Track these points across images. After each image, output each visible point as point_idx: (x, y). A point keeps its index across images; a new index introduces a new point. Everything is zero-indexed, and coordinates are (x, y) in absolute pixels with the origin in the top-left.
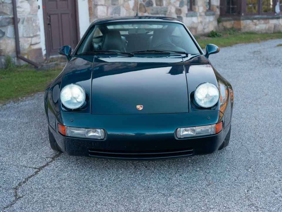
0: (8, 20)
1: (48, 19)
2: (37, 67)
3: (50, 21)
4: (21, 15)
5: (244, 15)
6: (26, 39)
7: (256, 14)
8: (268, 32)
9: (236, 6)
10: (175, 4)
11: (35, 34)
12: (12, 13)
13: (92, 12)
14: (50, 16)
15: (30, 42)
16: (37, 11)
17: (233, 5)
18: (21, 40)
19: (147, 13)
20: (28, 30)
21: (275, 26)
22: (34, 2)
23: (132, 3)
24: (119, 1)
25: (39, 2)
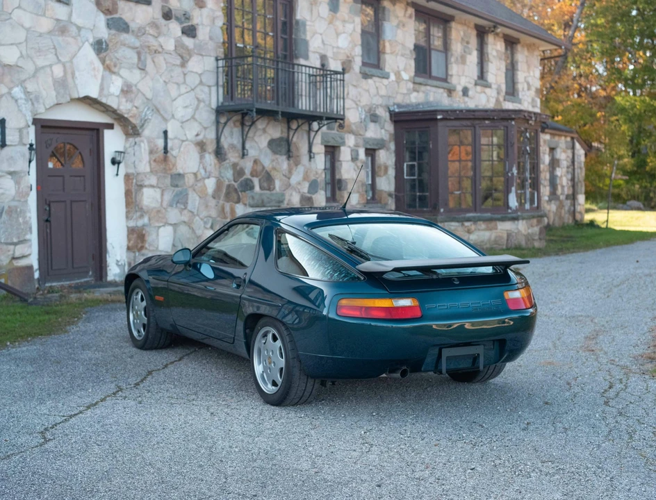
1: (46, 210)
2: (26, 301)
3: (50, 215)
5: (444, 212)
6: (5, 246)
7: (468, 211)
8: (495, 246)
9: (427, 194)
10: (299, 187)
11: (21, 239)
13: (132, 198)
14: (49, 205)
15: (11, 252)
16: (28, 195)
17: (422, 189)
19: (241, 203)
20: (9, 230)
21: (509, 235)
22: (22, 177)
23: (210, 184)
24: (186, 179)
25: (32, 179)
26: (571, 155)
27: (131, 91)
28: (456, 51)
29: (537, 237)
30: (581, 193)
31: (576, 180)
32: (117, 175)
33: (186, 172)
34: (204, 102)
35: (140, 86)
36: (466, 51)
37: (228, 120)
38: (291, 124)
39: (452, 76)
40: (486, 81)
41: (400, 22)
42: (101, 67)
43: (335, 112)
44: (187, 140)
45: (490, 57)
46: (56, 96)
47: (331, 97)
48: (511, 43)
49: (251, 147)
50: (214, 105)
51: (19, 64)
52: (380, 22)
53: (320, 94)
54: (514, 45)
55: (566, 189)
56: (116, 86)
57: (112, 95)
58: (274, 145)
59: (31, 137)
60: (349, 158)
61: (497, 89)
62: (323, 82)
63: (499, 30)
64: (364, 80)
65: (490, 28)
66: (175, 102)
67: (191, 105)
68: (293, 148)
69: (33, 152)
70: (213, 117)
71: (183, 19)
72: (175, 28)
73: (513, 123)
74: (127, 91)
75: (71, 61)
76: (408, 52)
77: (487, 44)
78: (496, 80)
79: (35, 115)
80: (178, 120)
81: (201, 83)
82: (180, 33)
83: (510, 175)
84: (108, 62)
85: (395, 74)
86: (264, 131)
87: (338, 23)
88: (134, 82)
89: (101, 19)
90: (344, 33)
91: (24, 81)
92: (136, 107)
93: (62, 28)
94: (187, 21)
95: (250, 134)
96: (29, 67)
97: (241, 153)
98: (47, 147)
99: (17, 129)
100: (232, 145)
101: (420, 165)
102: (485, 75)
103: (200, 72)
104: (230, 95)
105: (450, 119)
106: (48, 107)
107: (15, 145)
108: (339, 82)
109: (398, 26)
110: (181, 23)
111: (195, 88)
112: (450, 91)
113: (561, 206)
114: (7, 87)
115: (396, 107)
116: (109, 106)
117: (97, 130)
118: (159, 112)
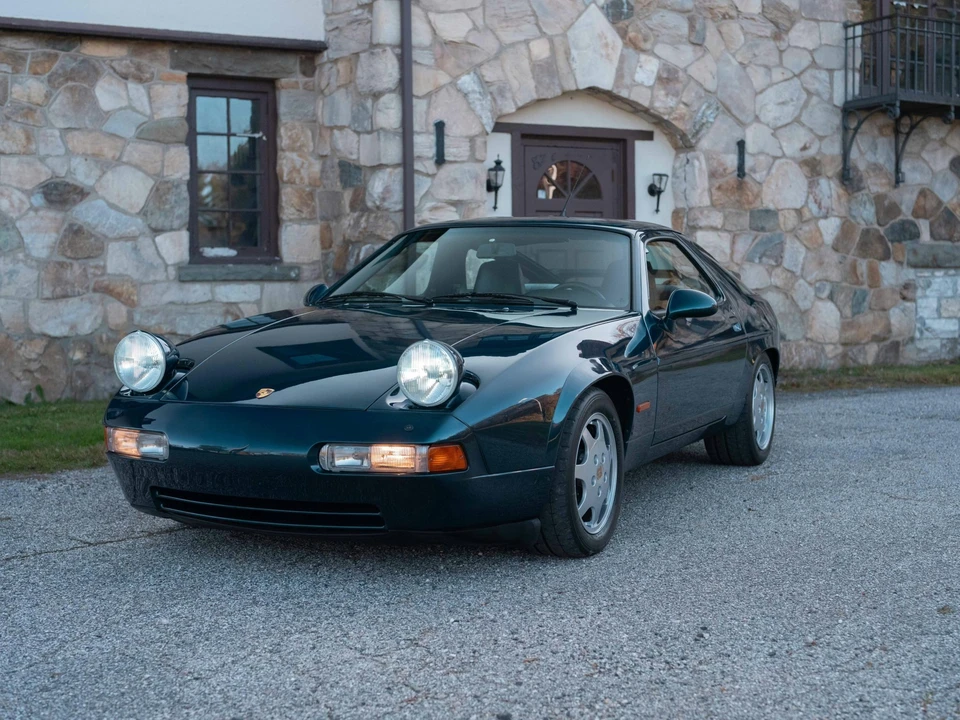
19: (892, 260)
22: (473, 209)
23: (830, 228)
24: (781, 219)
27: (677, 80)
32: (657, 211)
33: (780, 208)
34: (818, 94)
35: (692, 71)
37: (860, 124)
42: (619, 43)
44: (784, 155)
46: (536, 87)
49: (914, 169)
50: (839, 100)
51: (470, 40)
56: (646, 71)
57: (642, 85)
58: (959, 164)
59: (501, 148)
66: (760, 97)
67: (792, 100)
69: (502, 173)
70: (837, 120)
74: (668, 80)
75: (564, 35)
79: (499, 116)
80: (768, 125)
81: (814, 64)
84: (632, 34)
86: (943, 142)
88: (682, 65)
91: (480, 65)
92: (685, 104)
96: (489, 44)
97: (893, 179)
98: (535, 168)
99: (466, 137)
100: (875, 164)
103: (811, 48)
106: (520, 104)
107: (463, 162)
111: (801, 73)
114: (451, 76)
116: (634, 102)
117: (624, 141)
118: (729, 111)
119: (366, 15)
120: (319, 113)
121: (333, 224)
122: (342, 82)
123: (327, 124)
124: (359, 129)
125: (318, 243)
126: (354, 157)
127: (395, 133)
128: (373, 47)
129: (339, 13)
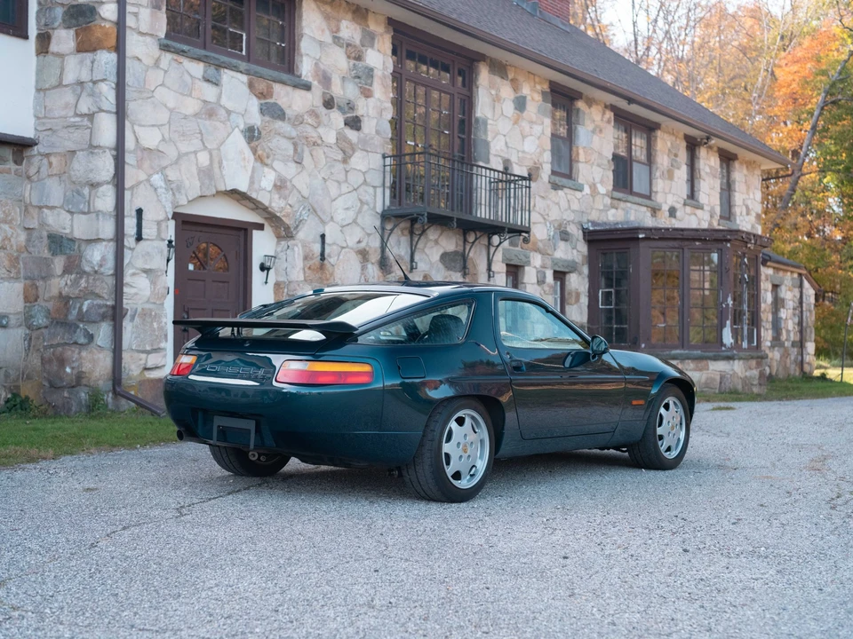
0: (103, 310)
1: (184, 317)
2: (158, 415)
4: (130, 302)
5: (645, 347)
6: (136, 354)
7: (676, 348)
8: (705, 389)
9: (626, 326)
11: (155, 347)
12: (113, 296)
14: (188, 313)
15: (143, 362)
16: (165, 298)
17: (619, 321)
18: (126, 357)
20: (142, 336)
21: (722, 377)
22: (159, 276)
25: (170, 280)
26: (798, 295)
27: (286, 187)
28: (662, 164)
29: (756, 382)
30: (811, 341)
31: (804, 324)
32: (266, 283)
34: (368, 204)
35: (294, 182)
36: (674, 165)
37: (395, 226)
38: (467, 236)
39: (656, 192)
40: (697, 201)
41: (597, 126)
42: (252, 157)
43: (519, 223)
44: (347, 247)
45: (702, 173)
46: (201, 187)
47: (514, 208)
48: (727, 159)
49: (421, 260)
50: (379, 209)
51: (161, 149)
52: (573, 126)
53: (502, 205)
54: (731, 162)
55: (792, 335)
56: (268, 179)
57: (264, 189)
58: (446, 258)
59: (170, 232)
60: (534, 280)
61: (710, 212)
62: (506, 189)
63: (713, 142)
64: (553, 191)
65: (702, 139)
66: (334, 203)
67: (353, 207)
68: (469, 265)
69: (172, 250)
70: (378, 223)
71: (346, 109)
72: (337, 119)
73: (729, 245)
74: (281, 187)
75: (219, 149)
76: (606, 162)
77: (699, 158)
78: (709, 201)
79: (176, 207)
80: (338, 224)
81: (365, 182)
82: (342, 125)
83: (724, 306)
84: (260, 152)
85: (590, 187)
86: (436, 242)
87: (525, 124)
88: (289, 177)
89: (254, 104)
90: (531, 135)
91: (166, 168)
92: (290, 206)
93: (210, 111)
94: (351, 111)
95: (420, 245)
96: (172, 153)
97: (409, 267)
98: (188, 246)
99: (156, 221)
100: (399, 255)
101: (617, 292)
102: (696, 194)
103: (364, 170)
104: (398, 199)
105: (654, 239)
106: (190, 199)
107: (152, 240)
108: (524, 190)
109: (593, 132)
110: (344, 113)
111: (358, 187)
112: (655, 211)
113: (786, 354)
114: (146, 174)
115: (590, 224)
116: (259, 202)
117: (246, 230)
118: (316, 212)
119: (86, 122)
120: (27, 195)
121: (40, 283)
122: (55, 172)
123: (35, 203)
124: (73, 210)
125: (22, 297)
126: (67, 231)
127: (110, 216)
128: (92, 148)
129: (54, 118)
